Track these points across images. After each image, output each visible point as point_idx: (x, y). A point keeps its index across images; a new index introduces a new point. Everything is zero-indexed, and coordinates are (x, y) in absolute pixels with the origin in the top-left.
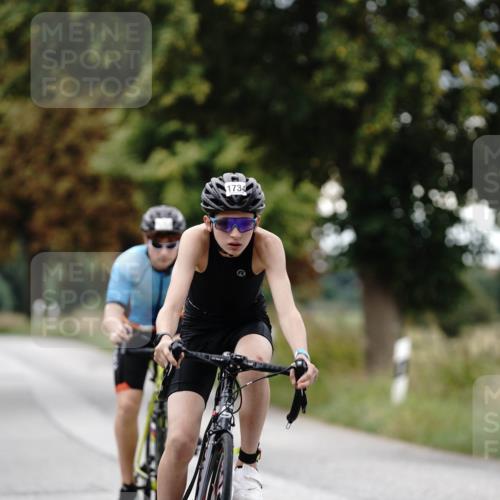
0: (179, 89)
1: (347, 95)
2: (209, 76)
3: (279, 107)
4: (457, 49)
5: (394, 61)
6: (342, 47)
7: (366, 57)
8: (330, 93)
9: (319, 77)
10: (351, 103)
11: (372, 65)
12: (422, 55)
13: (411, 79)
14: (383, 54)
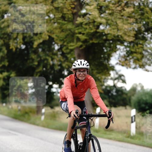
0: (3, 63)
1: (34, 65)
2: (8, 61)
3: (21, 67)
4: (53, 57)
5: (42, 59)
6: (33, 56)
7: (38, 58)
8: (31, 64)
9: (28, 61)
10: (35, 66)
11: (39, 59)
12: (47, 58)
13: (46, 62)
14: (40, 57)
